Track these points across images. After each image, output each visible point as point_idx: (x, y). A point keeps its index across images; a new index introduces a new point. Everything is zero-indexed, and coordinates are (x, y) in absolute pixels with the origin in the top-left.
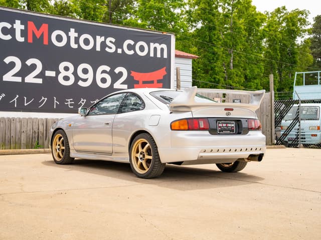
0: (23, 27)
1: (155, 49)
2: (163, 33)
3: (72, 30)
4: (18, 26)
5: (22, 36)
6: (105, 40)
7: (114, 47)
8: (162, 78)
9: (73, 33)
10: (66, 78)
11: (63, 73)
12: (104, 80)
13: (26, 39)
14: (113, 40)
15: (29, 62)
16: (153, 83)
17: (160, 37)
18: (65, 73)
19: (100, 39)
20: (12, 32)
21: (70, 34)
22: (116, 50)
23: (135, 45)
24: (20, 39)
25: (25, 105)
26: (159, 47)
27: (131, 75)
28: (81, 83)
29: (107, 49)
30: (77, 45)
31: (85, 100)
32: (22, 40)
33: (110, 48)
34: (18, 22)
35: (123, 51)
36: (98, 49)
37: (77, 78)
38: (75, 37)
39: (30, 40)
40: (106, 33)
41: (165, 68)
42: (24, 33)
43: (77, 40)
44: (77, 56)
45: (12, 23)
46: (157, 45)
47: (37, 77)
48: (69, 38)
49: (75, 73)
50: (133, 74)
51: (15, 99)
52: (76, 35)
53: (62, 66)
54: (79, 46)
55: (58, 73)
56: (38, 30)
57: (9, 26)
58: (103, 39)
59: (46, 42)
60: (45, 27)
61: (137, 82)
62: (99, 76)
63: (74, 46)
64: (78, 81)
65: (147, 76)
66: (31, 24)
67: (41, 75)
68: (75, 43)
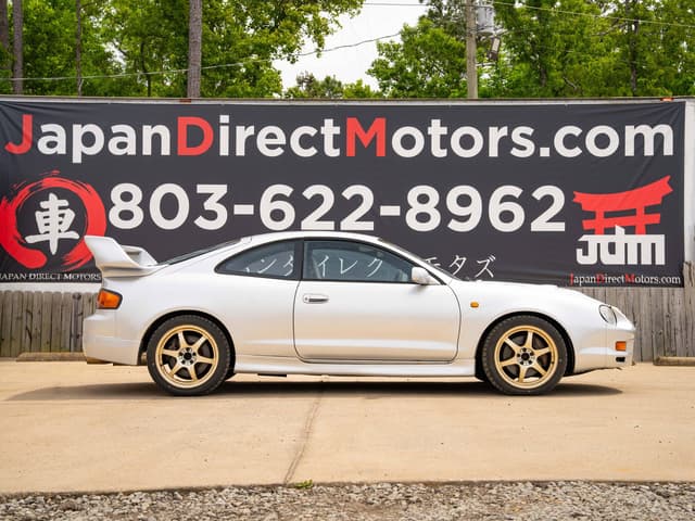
0: (337, 130)
1: (639, 139)
2: (661, 99)
3: (436, 123)
4: (330, 129)
5: (335, 147)
6: (510, 132)
7: (530, 147)
8: (660, 202)
9: (437, 129)
10: (423, 217)
11: (417, 208)
12: (507, 217)
13: (343, 152)
14: (529, 131)
15: (348, 193)
16: (635, 214)
17: (651, 111)
18: (421, 208)
19: (496, 134)
20: (317, 141)
21: (430, 131)
22: (537, 152)
23: (583, 136)
24: (331, 151)
25: (342, 272)
26: (648, 132)
27: (574, 200)
28: (454, 225)
29: (515, 152)
30: (445, 151)
31: (464, 259)
32: (335, 153)
33: (523, 148)
34: (329, 122)
35: (553, 151)
36: (493, 152)
37: (446, 216)
38: (442, 136)
39: (351, 152)
40: (511, 119)
41: (668, 177)
42: (339, 141)
43: (445, 142)
44: (444, 173)
45: (319, 125)
46: (644, 129)
47: (363, 219)
48: (428, 139)
49: (442, 207)
50: (579, 197)
51: (323, 263)
52: (444, 131)
53: (413, 195)
54: (450, 151)
55: (406, 207)
56: (366, 132)
57: (312, 131)
58: (504, 131)
59: (381, 152)
60: (379, 125)
61: (592, 215)
62: (496, 208)
63: (438, 152)
64: (449, 222)
65: (617, 201)
66: (353, 123)
67: (372, 215)
68: (442, 148)
